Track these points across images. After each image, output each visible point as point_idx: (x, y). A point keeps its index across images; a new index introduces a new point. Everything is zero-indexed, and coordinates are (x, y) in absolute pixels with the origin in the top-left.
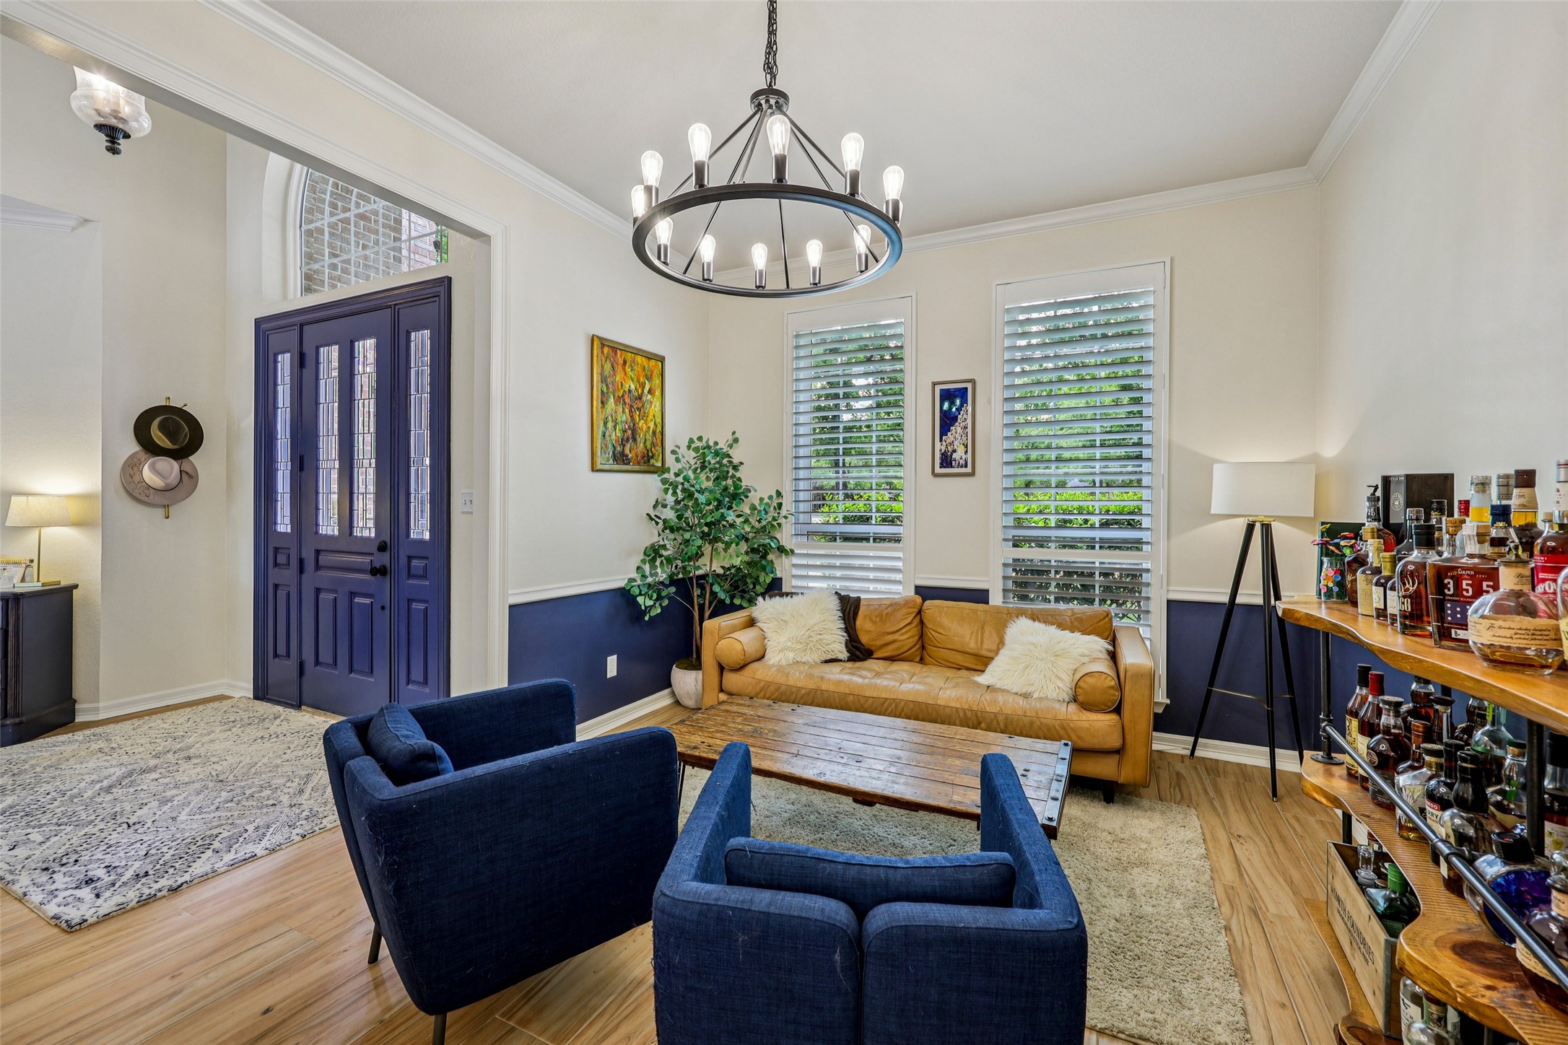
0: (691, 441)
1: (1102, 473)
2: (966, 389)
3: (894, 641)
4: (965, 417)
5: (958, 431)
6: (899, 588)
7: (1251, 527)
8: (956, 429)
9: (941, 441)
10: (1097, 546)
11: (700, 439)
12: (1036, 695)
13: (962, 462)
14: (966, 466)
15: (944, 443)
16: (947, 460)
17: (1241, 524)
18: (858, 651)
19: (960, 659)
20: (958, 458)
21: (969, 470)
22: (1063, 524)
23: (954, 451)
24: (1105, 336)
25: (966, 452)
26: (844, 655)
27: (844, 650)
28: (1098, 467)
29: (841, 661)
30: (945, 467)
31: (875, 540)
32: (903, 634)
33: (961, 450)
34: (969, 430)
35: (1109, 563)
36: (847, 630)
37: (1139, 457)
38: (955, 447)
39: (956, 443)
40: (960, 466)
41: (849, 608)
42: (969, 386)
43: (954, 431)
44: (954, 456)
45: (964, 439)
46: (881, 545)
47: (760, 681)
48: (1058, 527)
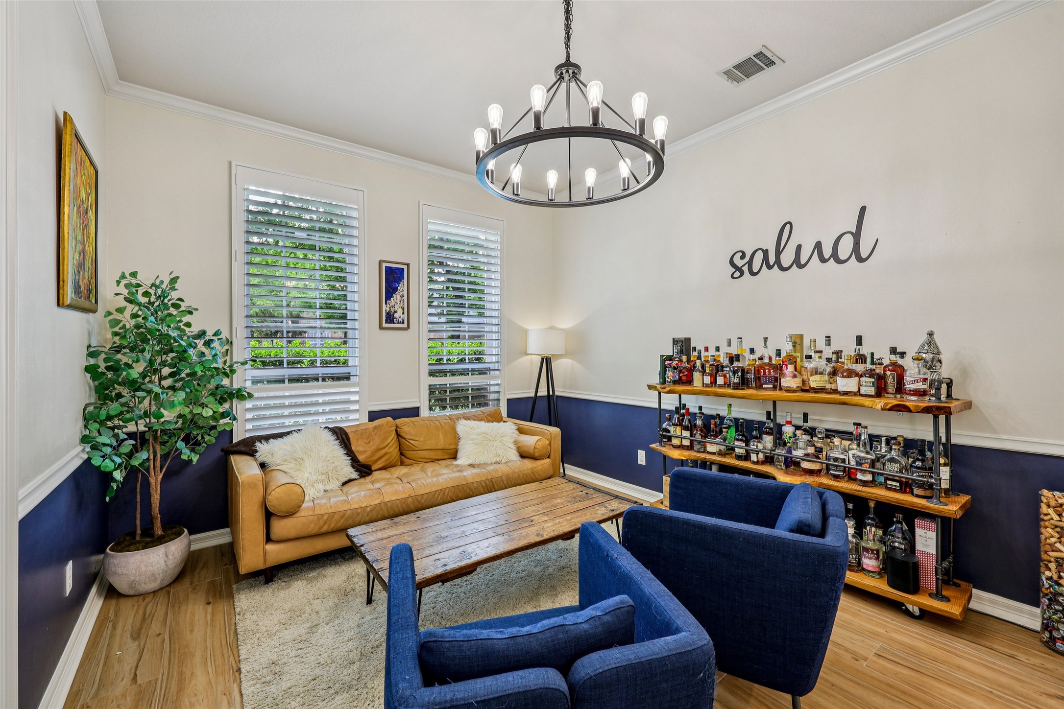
0: (123, 276)
1: (469, 331)
2: (403, 269)
3: (386, 454)
4: (402, 287)
5: (398, 298)
6: (356, 416)
7: (543, 359)
8: (396, 297)
9: (386, 303)
10: (470, 373)
11: (134, 275)
12: (503, 461)
13: (401, 320)
14: (403, 323)
15: (388, 306)
16: (390, 318)
17: (540, 358)
18: (364, 470)
19: (432, 455)
20: (398, 317)
21: (405, 325)
22: (462, 361)
23: (395, 312)
24: (442, 248)
25: (403, 313)
26: (355, 475)
27: (352, 470)
28: (467, 327)
29: (355, 479)
30: (389, 323)
31: (324, 380)
32: (390, 448)
33: (400, 311)
34: (406, 298)
35: (464, 383)
36: (347, 454)
37: (460, 322)
38: (396, 309)
39: (397, 306)
40: (399, 323)
41: (341, 436)
42: (405, 267)
43: (395, 297)
44: (396, 315)
45: (402, 304)
46: (341, 382)
47: (323, 515)
48: (458, 363)
